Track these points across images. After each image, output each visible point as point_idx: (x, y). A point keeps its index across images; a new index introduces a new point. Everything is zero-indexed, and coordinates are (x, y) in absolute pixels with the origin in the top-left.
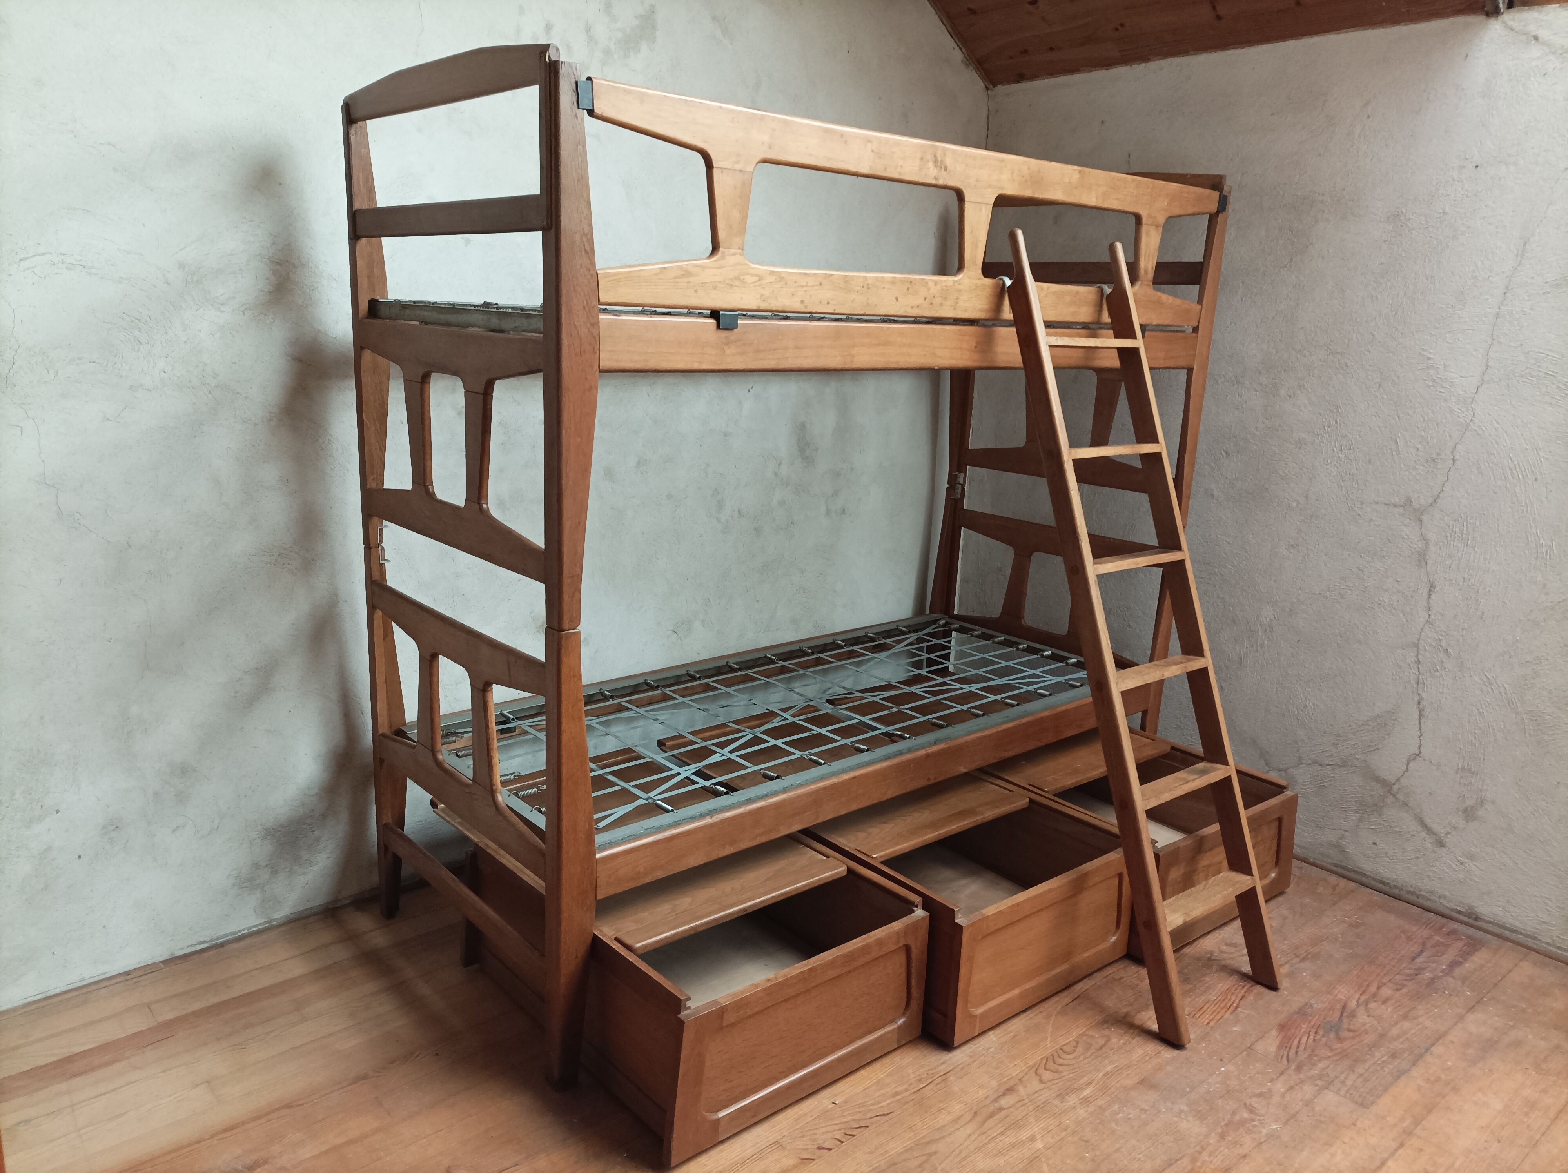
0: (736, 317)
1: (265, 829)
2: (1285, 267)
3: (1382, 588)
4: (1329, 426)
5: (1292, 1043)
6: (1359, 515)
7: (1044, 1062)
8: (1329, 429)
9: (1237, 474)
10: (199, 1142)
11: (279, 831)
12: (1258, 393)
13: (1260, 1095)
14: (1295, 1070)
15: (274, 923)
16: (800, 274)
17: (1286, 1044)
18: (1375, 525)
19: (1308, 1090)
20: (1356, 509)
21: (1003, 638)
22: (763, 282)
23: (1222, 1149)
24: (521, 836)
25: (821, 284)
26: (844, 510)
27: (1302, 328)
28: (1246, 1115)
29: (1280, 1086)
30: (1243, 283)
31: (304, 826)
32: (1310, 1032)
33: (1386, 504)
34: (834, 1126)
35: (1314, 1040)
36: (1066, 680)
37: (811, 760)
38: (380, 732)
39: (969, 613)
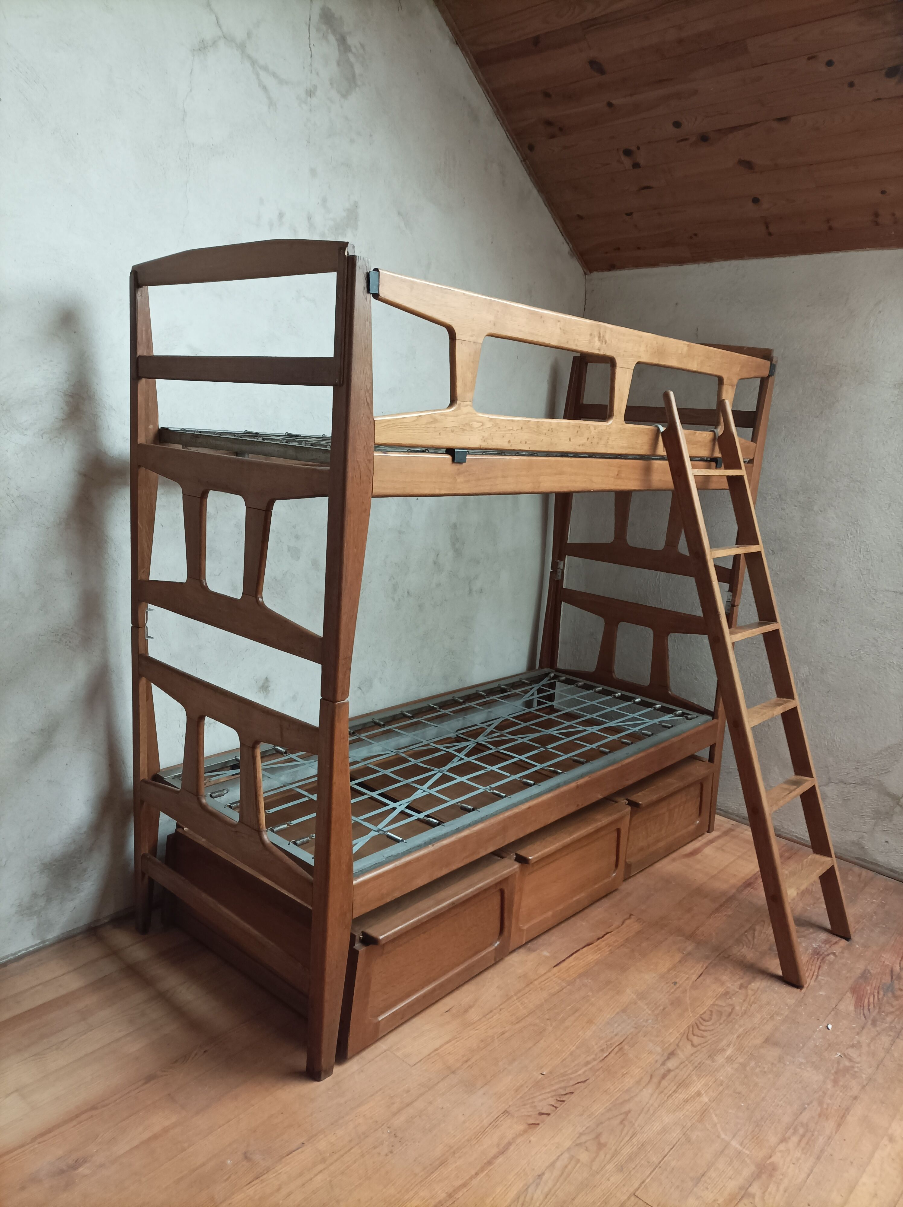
0: (465, 454)
1: (43, 864)
2: (817, 417)
3: (892, 654)
4: (851, 534)
5: (864, 1002)
6: (874, 599)
7: (691, 1029)
8: (851, 536)
9: (781, 567)
10: (22, 1146)
11: (54, 865)
12: (797, 508)
13: (853, 1046)
14: (872, 1024)
15: (47, 943)
16: (508, 420)
17: (860, 1004)
18: (886, 607)
19: (885, 1040)
20: (872, 595)
21: (601, 688)
22: (484, 427)
23: (838, 1092)
24: (289, 869)
25: (522, 428)
26: (481, 590)
27: (830, 462)
28: (847, 1063)
29: (864, 1039)
30: (785, 427)
31: (75, 860)
32: (874, 992)
33: (894, 592)
34: (547, 1094)
35: (878, 999)
36: (659, 722)
37: (493, 793)
38: (141, 778)
39: (567, 668)
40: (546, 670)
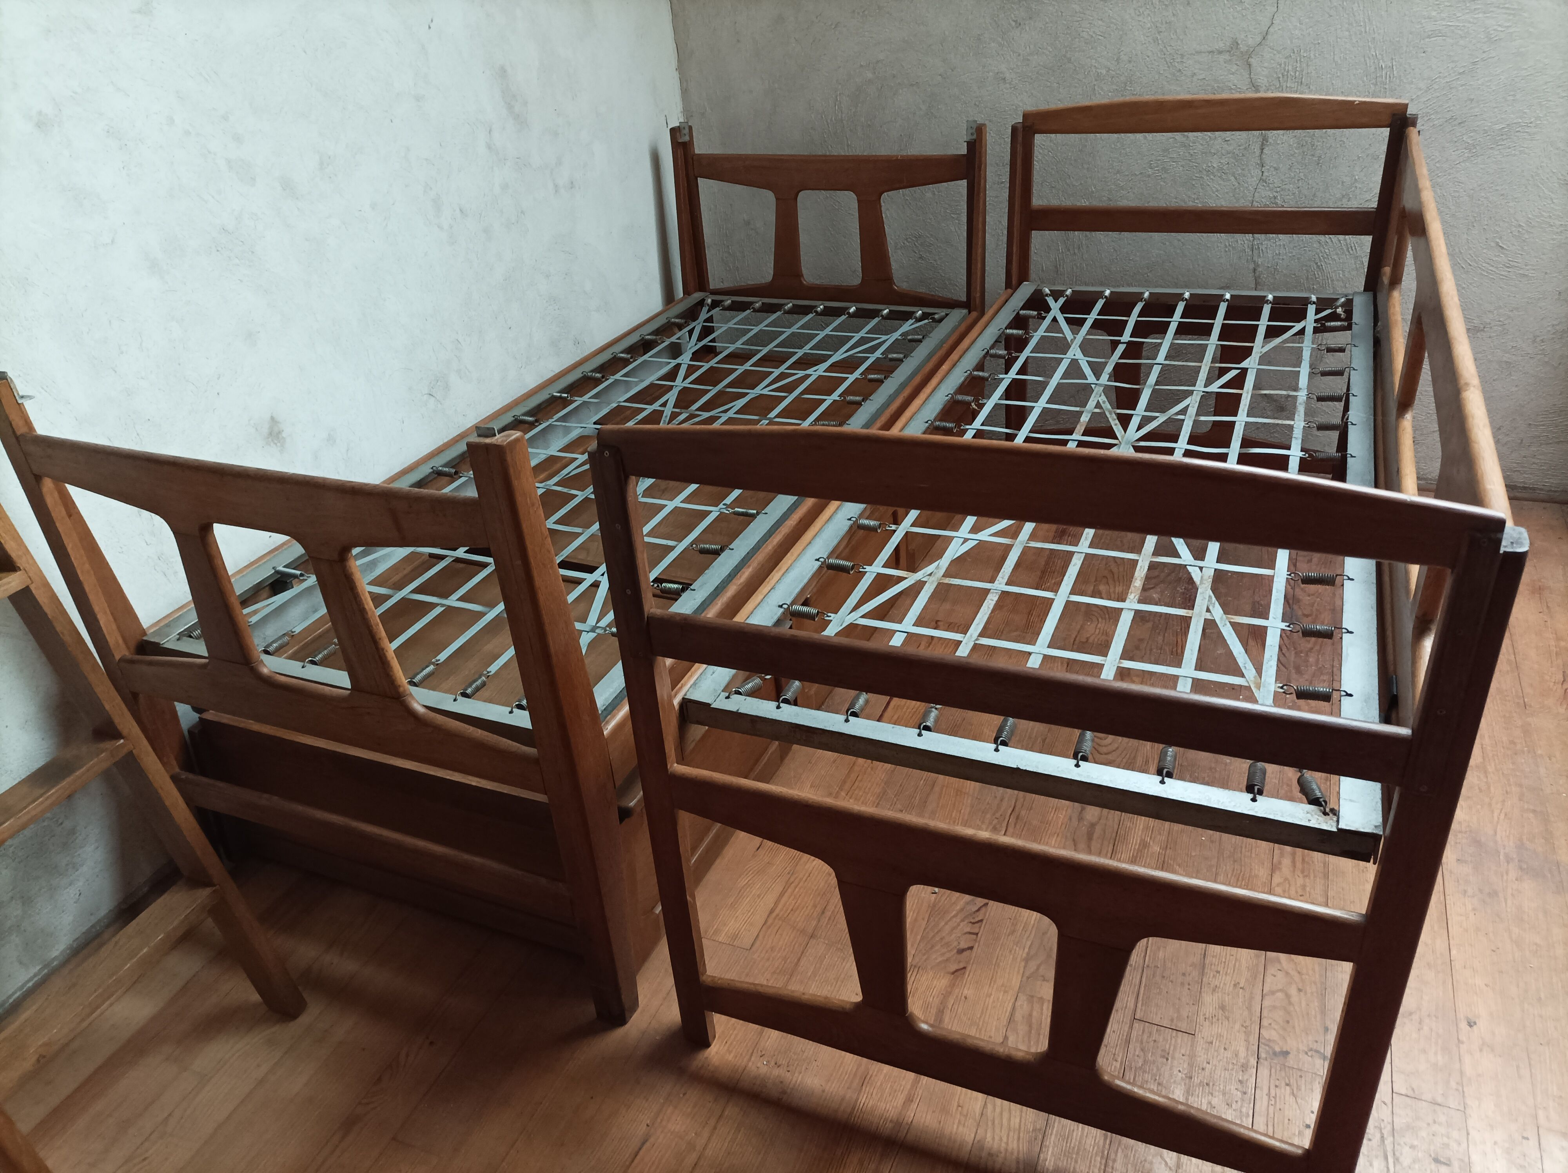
21: (791, 305)
33: (1209, 52)
34: (954, 919)
36: (901, 336)
38: (117, 657)
39: (727, 285)
40: (697, 296)
